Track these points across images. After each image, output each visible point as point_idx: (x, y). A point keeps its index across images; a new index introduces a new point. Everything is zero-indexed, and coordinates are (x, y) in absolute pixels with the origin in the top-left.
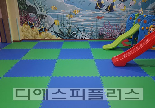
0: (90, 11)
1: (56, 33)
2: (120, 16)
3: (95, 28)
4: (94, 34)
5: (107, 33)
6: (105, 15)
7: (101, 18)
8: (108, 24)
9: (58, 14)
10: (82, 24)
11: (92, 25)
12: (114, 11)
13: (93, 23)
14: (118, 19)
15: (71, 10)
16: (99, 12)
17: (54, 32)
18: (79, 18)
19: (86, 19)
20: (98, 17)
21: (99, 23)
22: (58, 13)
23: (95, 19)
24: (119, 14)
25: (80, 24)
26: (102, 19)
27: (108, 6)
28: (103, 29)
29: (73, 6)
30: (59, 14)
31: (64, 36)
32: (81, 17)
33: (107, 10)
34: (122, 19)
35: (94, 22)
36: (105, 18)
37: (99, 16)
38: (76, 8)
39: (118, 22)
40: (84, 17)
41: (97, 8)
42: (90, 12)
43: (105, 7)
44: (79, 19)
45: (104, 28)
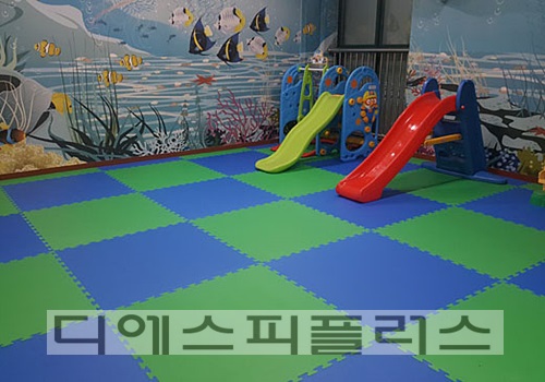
0: (174, 59)
1: (62, 144)
2: (257, 75)
3: (193, 114)
4: (194, 134)
5: (230, 129)
6: (217, 73)
7: (208, 80)
8: (227, 99)
9: (64, 70)
10: (153, 103)
11: (185, 106)
12: (241, 60)
13: (187, 97)
14: (251, 84)
15: (112, 55)
16: (201, 62)
17: (54, 140)
18: (144, 83)
19: (166, 87)
20: (201, 78)
21: (203, 98)
22: (65, 66)
23: (191, 85)
24: (253, 68)
25: (146, 105)
26: (211, 86)
27: (224, 45)
28: (215, 115)
29: (119, 41)
30: (71, 70)
31: (96, 153)
32: (149, 78)
33: (221, 55)
34: (261, 84)
35: (191, 94)
36: (218, 81)
37: (204, 76)
38: (130, 48)
39: (254, 94)
40: (157, 78)
41: (193, 50)
42: (176, 63)
43: (216, 49)
44: (140, 86)
45: (219, 111)
